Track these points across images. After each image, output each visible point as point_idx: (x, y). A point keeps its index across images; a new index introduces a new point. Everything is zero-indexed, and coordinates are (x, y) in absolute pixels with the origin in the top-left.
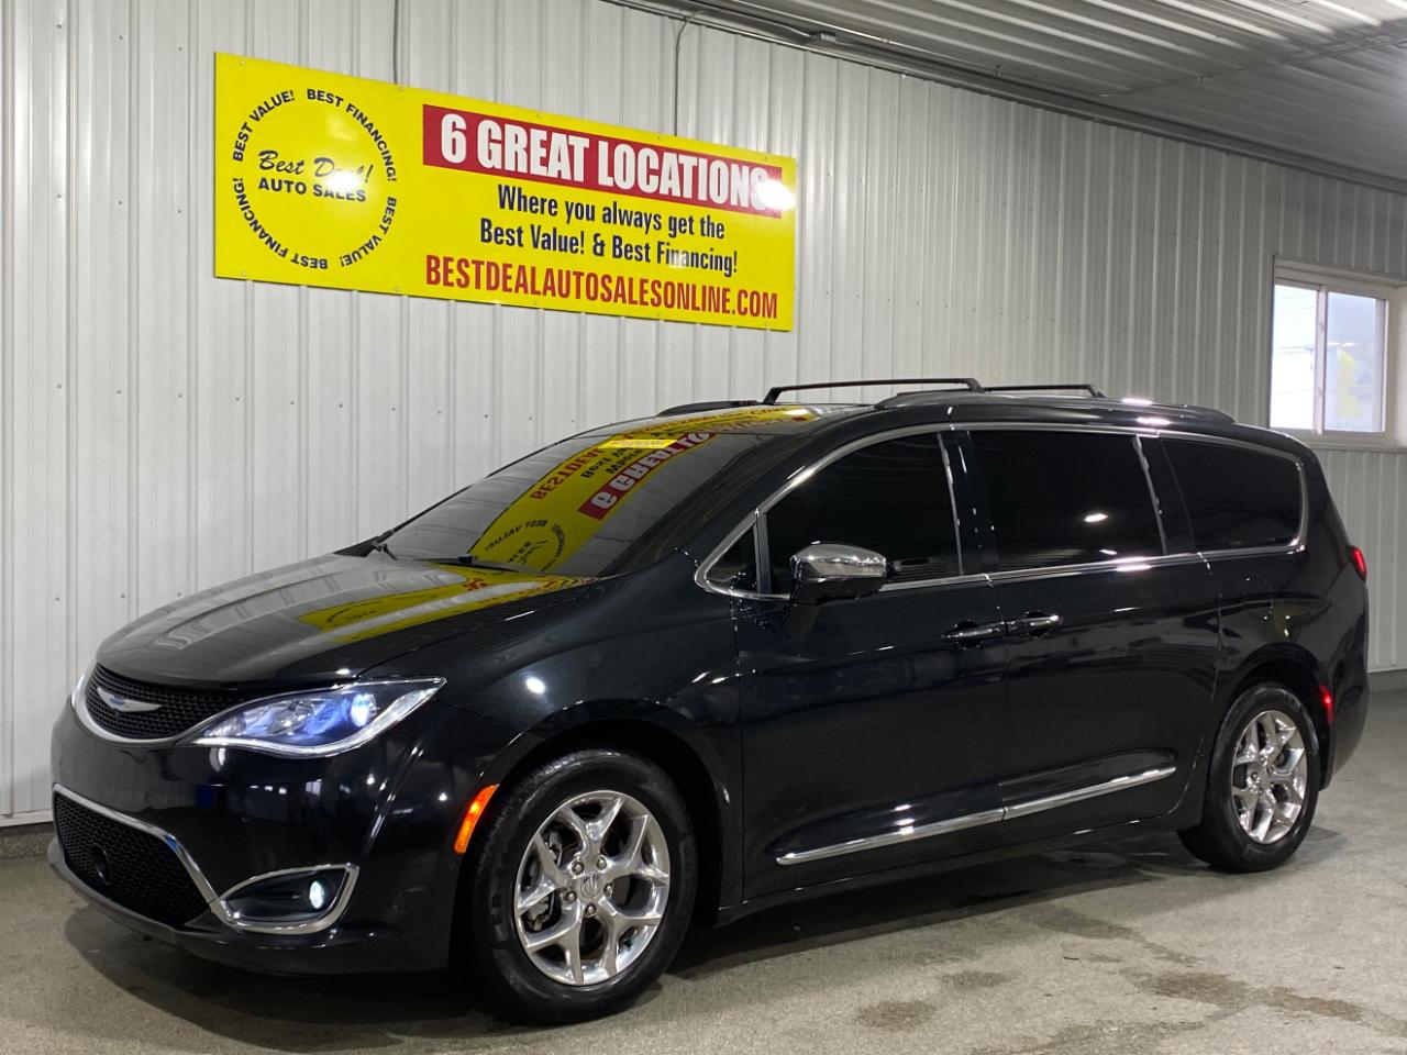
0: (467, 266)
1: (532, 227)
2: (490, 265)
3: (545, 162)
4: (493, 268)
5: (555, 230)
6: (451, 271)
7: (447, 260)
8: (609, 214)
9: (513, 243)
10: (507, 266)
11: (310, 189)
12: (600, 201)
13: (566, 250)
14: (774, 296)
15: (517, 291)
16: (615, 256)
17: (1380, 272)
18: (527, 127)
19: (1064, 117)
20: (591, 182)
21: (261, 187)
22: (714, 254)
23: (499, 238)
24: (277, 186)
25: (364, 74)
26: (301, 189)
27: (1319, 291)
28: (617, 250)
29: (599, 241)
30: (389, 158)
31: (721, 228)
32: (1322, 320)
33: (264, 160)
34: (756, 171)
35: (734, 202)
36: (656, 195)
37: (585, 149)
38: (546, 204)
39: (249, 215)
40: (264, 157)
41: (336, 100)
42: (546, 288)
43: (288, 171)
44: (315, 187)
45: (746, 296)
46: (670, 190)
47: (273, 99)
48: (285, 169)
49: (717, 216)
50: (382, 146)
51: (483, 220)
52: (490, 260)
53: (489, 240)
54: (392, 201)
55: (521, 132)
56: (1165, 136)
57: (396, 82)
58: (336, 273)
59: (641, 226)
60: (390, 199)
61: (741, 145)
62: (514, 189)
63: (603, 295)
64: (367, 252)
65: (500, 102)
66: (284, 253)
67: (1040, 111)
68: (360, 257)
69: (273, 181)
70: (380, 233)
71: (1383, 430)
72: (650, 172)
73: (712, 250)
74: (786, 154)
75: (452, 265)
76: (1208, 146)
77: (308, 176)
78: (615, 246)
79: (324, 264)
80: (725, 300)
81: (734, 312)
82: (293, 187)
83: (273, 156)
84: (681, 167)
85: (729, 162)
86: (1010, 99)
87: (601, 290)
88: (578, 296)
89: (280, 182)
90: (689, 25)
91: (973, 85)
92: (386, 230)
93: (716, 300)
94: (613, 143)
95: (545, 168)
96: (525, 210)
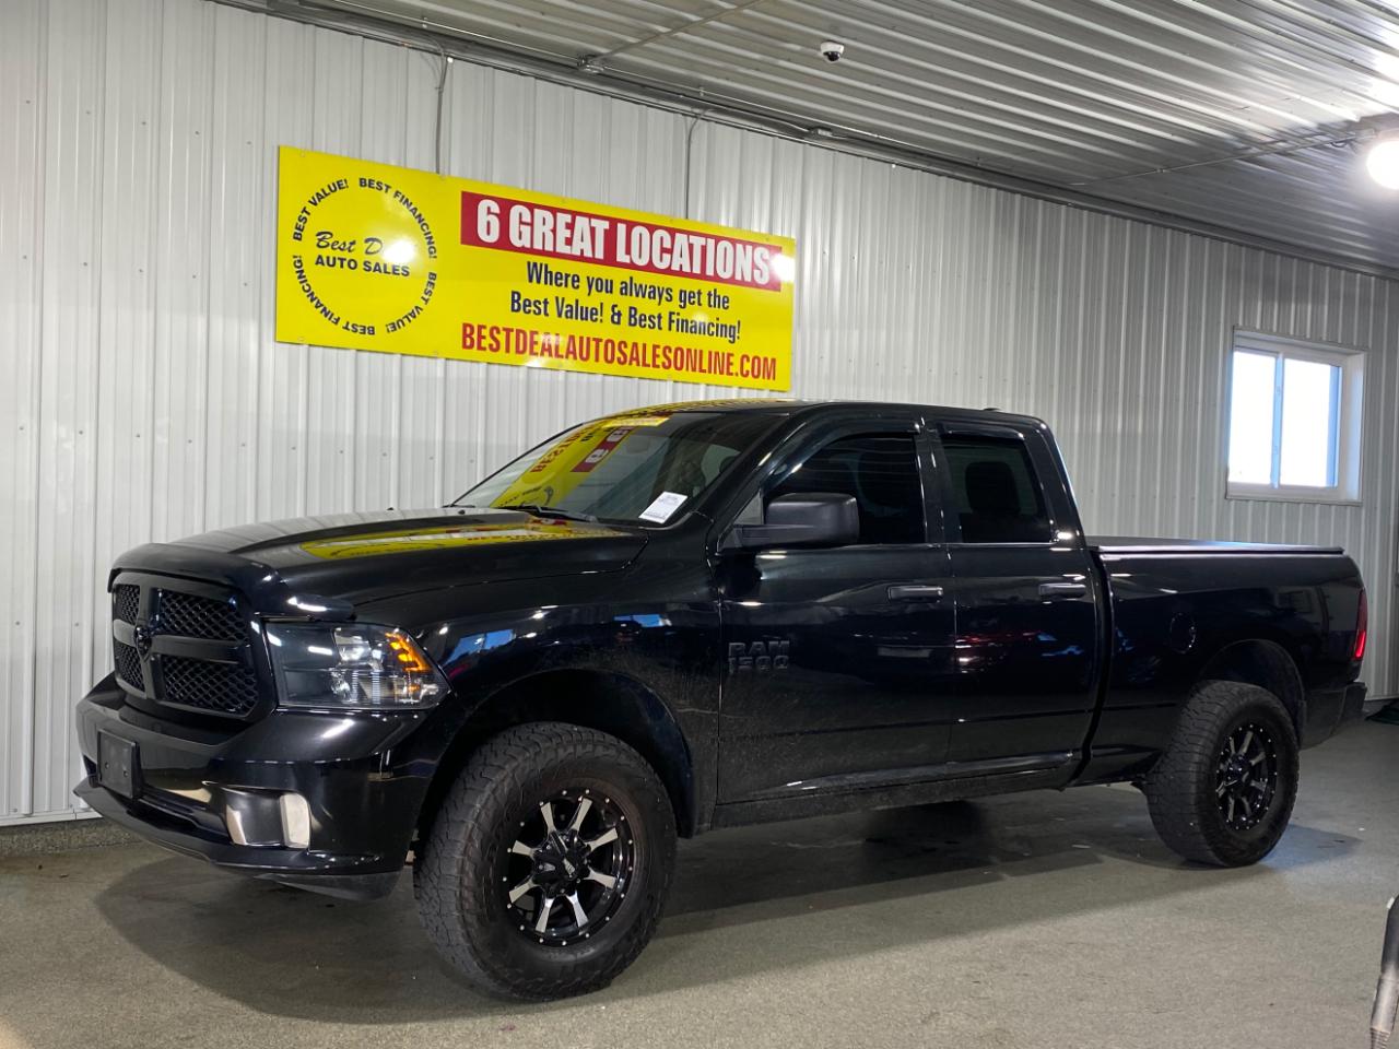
0: (498, 332)
1: (557, 298)
2: (518, 332)
3: (569, 242)
4: (521, 335)
5: (577, 301)
6: (484, 337)
7: (481, 327)
8: (626, 288)
9: (540, 313)
10: (533, 333)
11: (361, 266)
12: (618, 276)
13: (586, 319)
14: (774, 361)
15: (542, 354)
16: (630, 324)
17: (1334, 342)
18: (554, 211)
19: (1040, 202)
20: (610, 259)
21: (317, 263)
22: (720, 323)
23: (527, 308)
24: (331, 263)
25: (409, 166)
26: (353, 264)
27: (1277, 358)
28: (633, 320)
29: (616, 310)
30: (431, 238)
31: (726, 300)
32: (1279, 385)
33: (320, 240)
34: (759, 250)
35: (738, 277)
36: (668, 271)
37: (606, 231)
38: (570, 279)
39: (307, 288)
40: (320, 237)
41: (384, 188)
42: (568, 352)
43: (342, 250)
44: (365, 263)
45: (748, 360)
46: (681, 266)
47: (329, 187)
48: (339, 248)
49: (723, 290)
50: (425, 227)
51: (513, 293)
52: (519, 328)
53: (518, 310)
54: (433, 276)
55: (548, 216)
56: (1133, 219)
57: (438, 172)
58: (382, 338)
59: (654, 298)
60: (431, 274)
61: (745, 227)
62: (541, 265)
63: (619, 359)
64: (410, 321)
65: (530, 189)
66: (338, 320)
67: (1018, 197)
68: (404, 324)
69: (328, 258)
70: (421, 304)
71: (1336, 484)
72: (663, 250)
73: (718, 319)
74: (786, 235)
75: (485, 332)
76: (1173, 228)
77: (359, 254)
78: (631, 316)
79: (372, 331)
80: (729, 364)
81: (737, 374)
82: (345, 263)
83: (328, 236)
84: (691, 247)
85: (734, 242)
86: (990, 186)
87: (618, 354)
88: (597, 360)
89: (334, 259)
90: (700, 121)
91: (957, 174)
92: (427, 301)
93: (721, 364)
94: (630, 225)
95: (569, 247)
96: (551, 284)
